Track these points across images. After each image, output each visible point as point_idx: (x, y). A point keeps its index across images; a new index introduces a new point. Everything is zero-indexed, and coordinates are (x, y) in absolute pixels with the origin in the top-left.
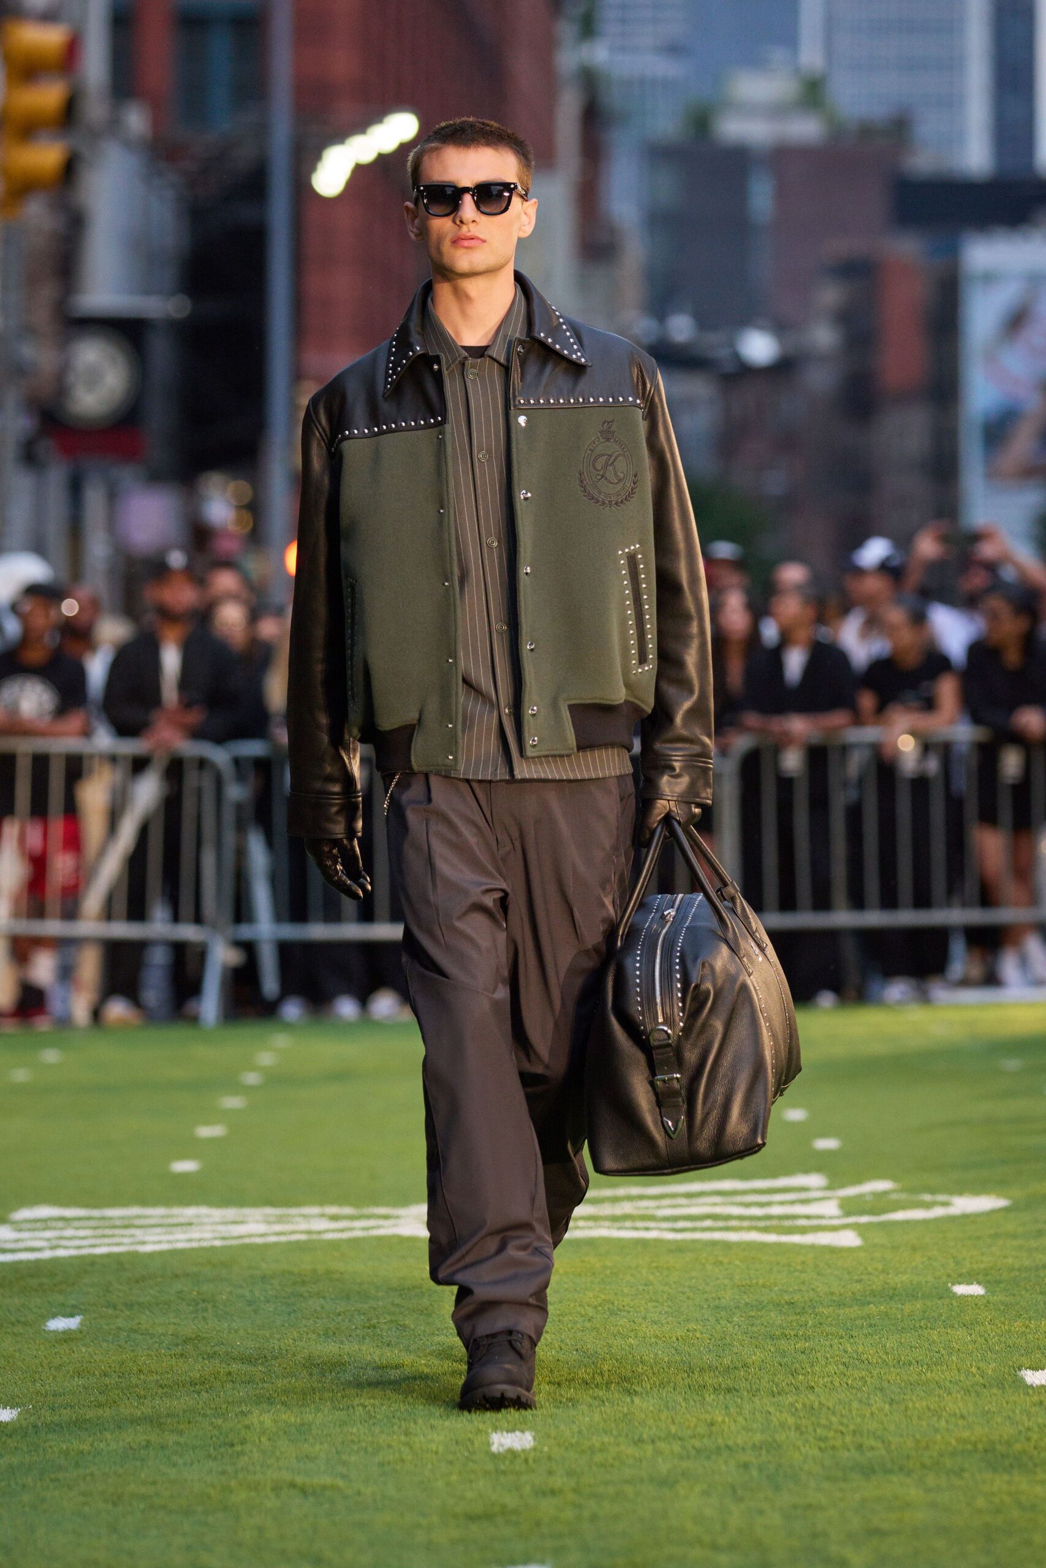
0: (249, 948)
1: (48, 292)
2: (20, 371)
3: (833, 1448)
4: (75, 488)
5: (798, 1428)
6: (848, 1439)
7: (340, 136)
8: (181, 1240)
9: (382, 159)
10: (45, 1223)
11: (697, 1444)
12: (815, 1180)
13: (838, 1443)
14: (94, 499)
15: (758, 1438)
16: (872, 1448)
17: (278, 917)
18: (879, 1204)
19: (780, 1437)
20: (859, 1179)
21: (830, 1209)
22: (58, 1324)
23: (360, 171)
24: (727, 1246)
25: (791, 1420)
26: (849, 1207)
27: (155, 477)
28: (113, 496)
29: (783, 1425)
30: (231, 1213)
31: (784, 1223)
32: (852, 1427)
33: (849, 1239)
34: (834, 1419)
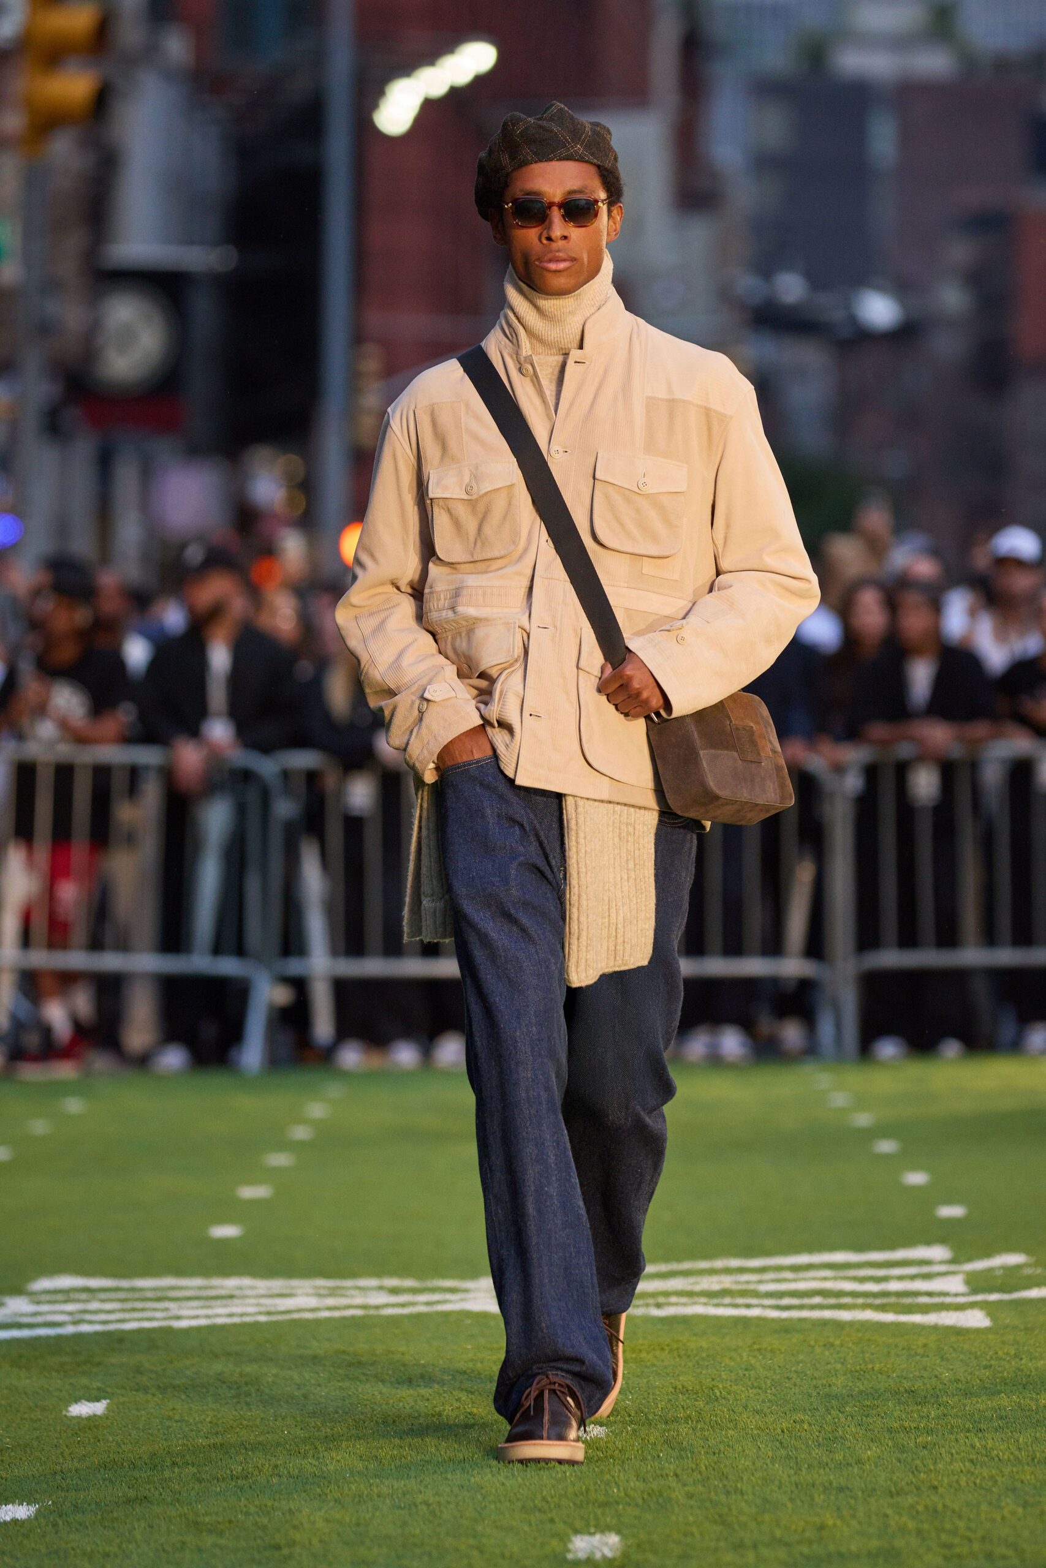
0: (300, 985)
1: (74, 241)
2: (45, 329)
3: (959, 1556)
4: (105, 463)
5: (919, 1532)
6: (976, 1546)
7: (406, 67)
8: (221, 1314)
9: (454, 92)
10: (67, 1295)
11: (806, 1550)
12: (938, 1253)
13: (965, 1550)
14: (127, 477)
15: (874, 1544)
16: (1004, 1557)
17: (335, 952)
18: (1011, 1280)
19: (900, 1543)
20: (988, 1252)
21: (955, 1284)
22: (82, 1409)
23: (429, 106)
24: (839, 1326)
25: (911, 1525)
26: (977, 1283)
27: (195, 451)
28: (147, 473)
29: (903, 1530)
30: (277, 1284)
31: (904, 1302)
32: (980, 1533)
33: (977, 1319)
34: (961, 1524)
